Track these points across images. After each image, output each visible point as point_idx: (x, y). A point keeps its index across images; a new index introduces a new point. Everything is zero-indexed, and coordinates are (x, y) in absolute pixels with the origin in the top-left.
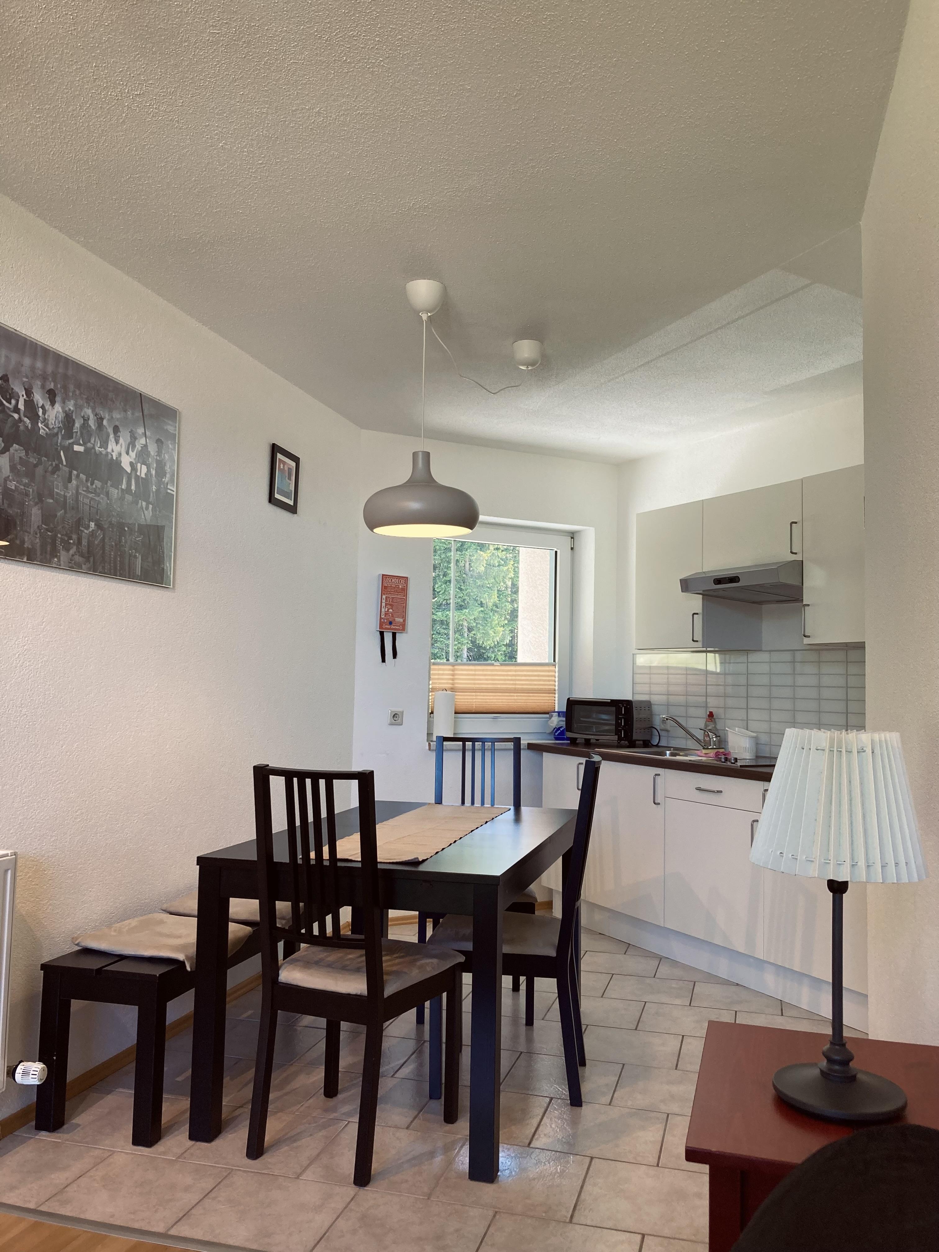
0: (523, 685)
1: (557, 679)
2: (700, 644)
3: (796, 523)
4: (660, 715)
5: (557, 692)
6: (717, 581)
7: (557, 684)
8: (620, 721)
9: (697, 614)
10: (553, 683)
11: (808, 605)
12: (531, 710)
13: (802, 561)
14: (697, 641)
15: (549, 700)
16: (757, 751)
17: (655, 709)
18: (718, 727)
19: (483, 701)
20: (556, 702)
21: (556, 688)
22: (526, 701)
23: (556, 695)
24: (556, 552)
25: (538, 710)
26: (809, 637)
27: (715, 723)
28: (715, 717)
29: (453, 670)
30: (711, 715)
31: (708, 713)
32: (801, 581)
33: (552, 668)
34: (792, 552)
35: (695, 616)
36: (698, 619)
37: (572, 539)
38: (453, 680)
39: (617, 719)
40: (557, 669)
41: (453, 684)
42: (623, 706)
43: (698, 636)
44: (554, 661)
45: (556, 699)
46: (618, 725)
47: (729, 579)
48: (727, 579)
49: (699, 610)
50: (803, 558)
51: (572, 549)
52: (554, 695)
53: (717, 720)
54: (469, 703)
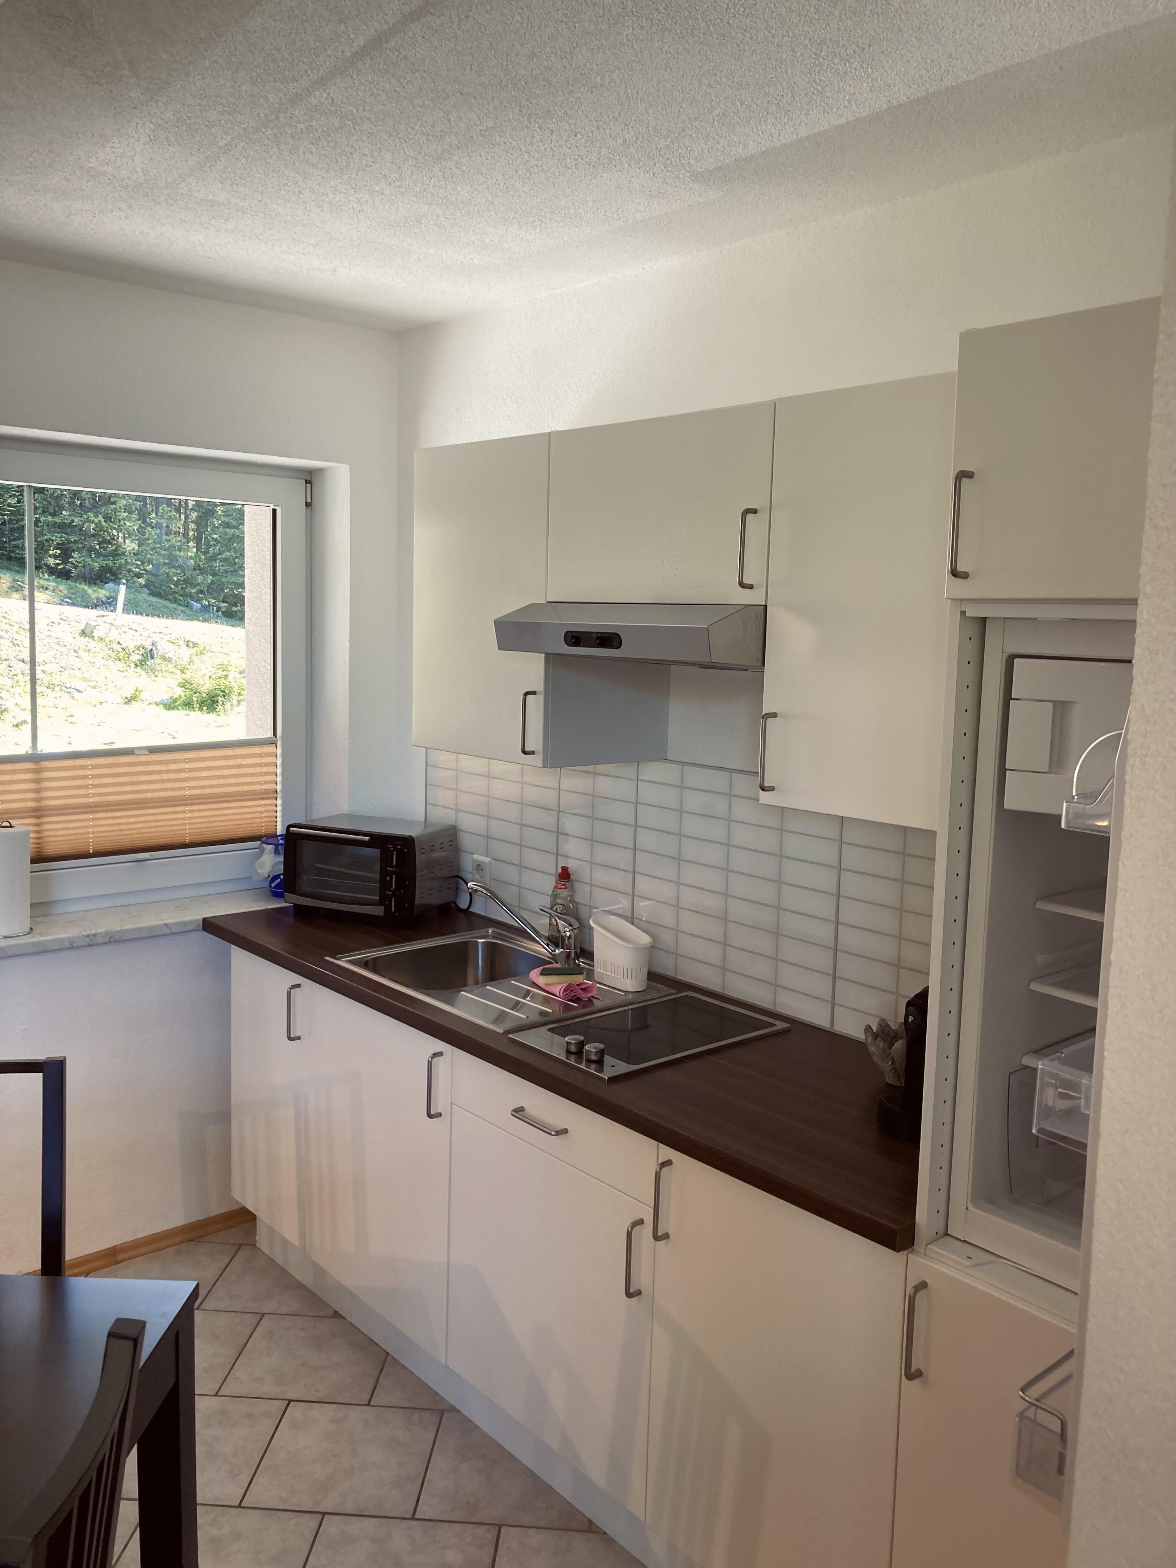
0: (203, 787)
1: (279, 770)
2: (537, 760)
3: (755, 511)
4: (473, 854)
5: (279, 796)
6: (573, 637)
7: (279, 779)
8: (388, 878)
9: (534, 693)
10: (272, 778)
11: (774, 715)
12: (222, 836)
13: (766, 606)
14: (533, 753)
15: (262, 812)
16: (650, 963)
17: (467, 841)
18: (578, 898)
19: (112, 828)
20: (279, 814)
21: (279, 787)
22: (212, 819)
23: (279, 802)
24: (274, 511)
25: (241, 833)
26: (772, 789)
27: (573, 889)
28: (572, 877)
29: (37, 771)
30: (565, 875)
31: (560, 871)
32: (760, 656)
33: (271, 749)
34: (742, 585)
35: (530, 698)
36: (536, 705)
37: (309, 486)
38: (37, 791)
39: (384, 873)
40: (279, 751)
41: (37, 800)
42: (396, 849)
43: (535, 741)
44: (275, 734)
45: (279, 808)
46: (384, 885)
47: (598, 638)
48: (594, 635)
49: (539, 686)
50: (766, 601)
51: (308, 505)
52: (274, 801)
53: (575, 883)
54: (79, 837)
